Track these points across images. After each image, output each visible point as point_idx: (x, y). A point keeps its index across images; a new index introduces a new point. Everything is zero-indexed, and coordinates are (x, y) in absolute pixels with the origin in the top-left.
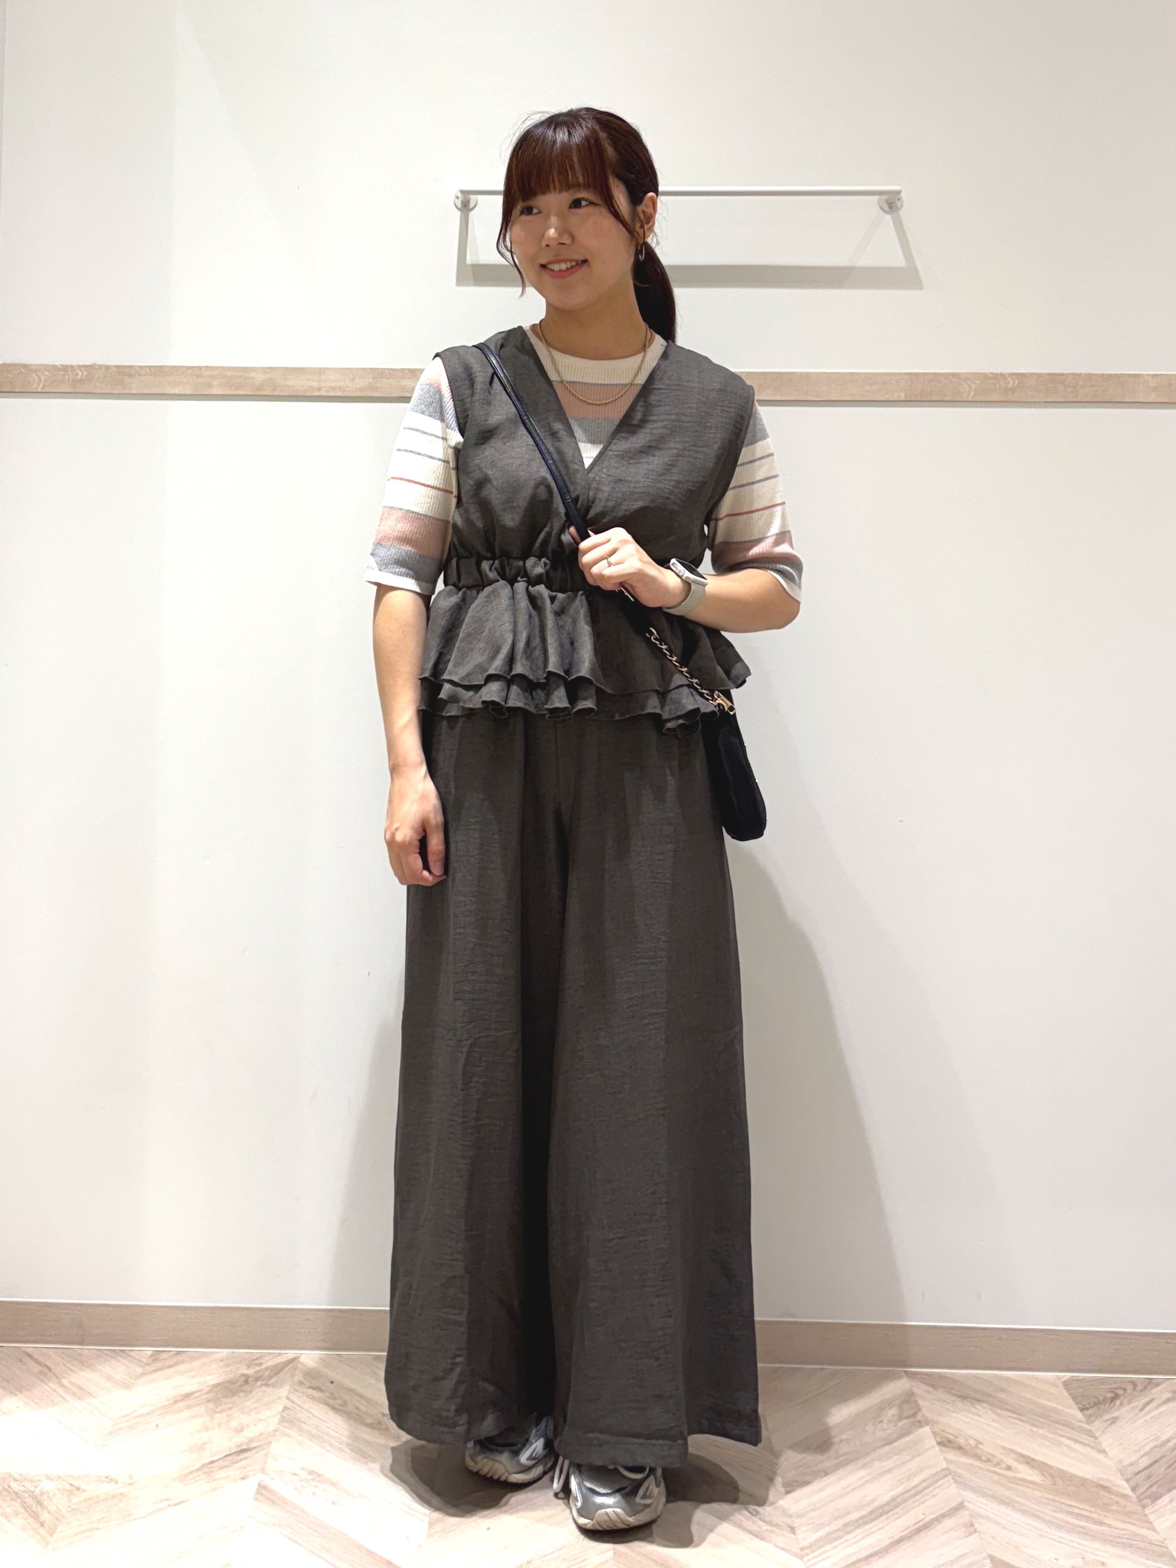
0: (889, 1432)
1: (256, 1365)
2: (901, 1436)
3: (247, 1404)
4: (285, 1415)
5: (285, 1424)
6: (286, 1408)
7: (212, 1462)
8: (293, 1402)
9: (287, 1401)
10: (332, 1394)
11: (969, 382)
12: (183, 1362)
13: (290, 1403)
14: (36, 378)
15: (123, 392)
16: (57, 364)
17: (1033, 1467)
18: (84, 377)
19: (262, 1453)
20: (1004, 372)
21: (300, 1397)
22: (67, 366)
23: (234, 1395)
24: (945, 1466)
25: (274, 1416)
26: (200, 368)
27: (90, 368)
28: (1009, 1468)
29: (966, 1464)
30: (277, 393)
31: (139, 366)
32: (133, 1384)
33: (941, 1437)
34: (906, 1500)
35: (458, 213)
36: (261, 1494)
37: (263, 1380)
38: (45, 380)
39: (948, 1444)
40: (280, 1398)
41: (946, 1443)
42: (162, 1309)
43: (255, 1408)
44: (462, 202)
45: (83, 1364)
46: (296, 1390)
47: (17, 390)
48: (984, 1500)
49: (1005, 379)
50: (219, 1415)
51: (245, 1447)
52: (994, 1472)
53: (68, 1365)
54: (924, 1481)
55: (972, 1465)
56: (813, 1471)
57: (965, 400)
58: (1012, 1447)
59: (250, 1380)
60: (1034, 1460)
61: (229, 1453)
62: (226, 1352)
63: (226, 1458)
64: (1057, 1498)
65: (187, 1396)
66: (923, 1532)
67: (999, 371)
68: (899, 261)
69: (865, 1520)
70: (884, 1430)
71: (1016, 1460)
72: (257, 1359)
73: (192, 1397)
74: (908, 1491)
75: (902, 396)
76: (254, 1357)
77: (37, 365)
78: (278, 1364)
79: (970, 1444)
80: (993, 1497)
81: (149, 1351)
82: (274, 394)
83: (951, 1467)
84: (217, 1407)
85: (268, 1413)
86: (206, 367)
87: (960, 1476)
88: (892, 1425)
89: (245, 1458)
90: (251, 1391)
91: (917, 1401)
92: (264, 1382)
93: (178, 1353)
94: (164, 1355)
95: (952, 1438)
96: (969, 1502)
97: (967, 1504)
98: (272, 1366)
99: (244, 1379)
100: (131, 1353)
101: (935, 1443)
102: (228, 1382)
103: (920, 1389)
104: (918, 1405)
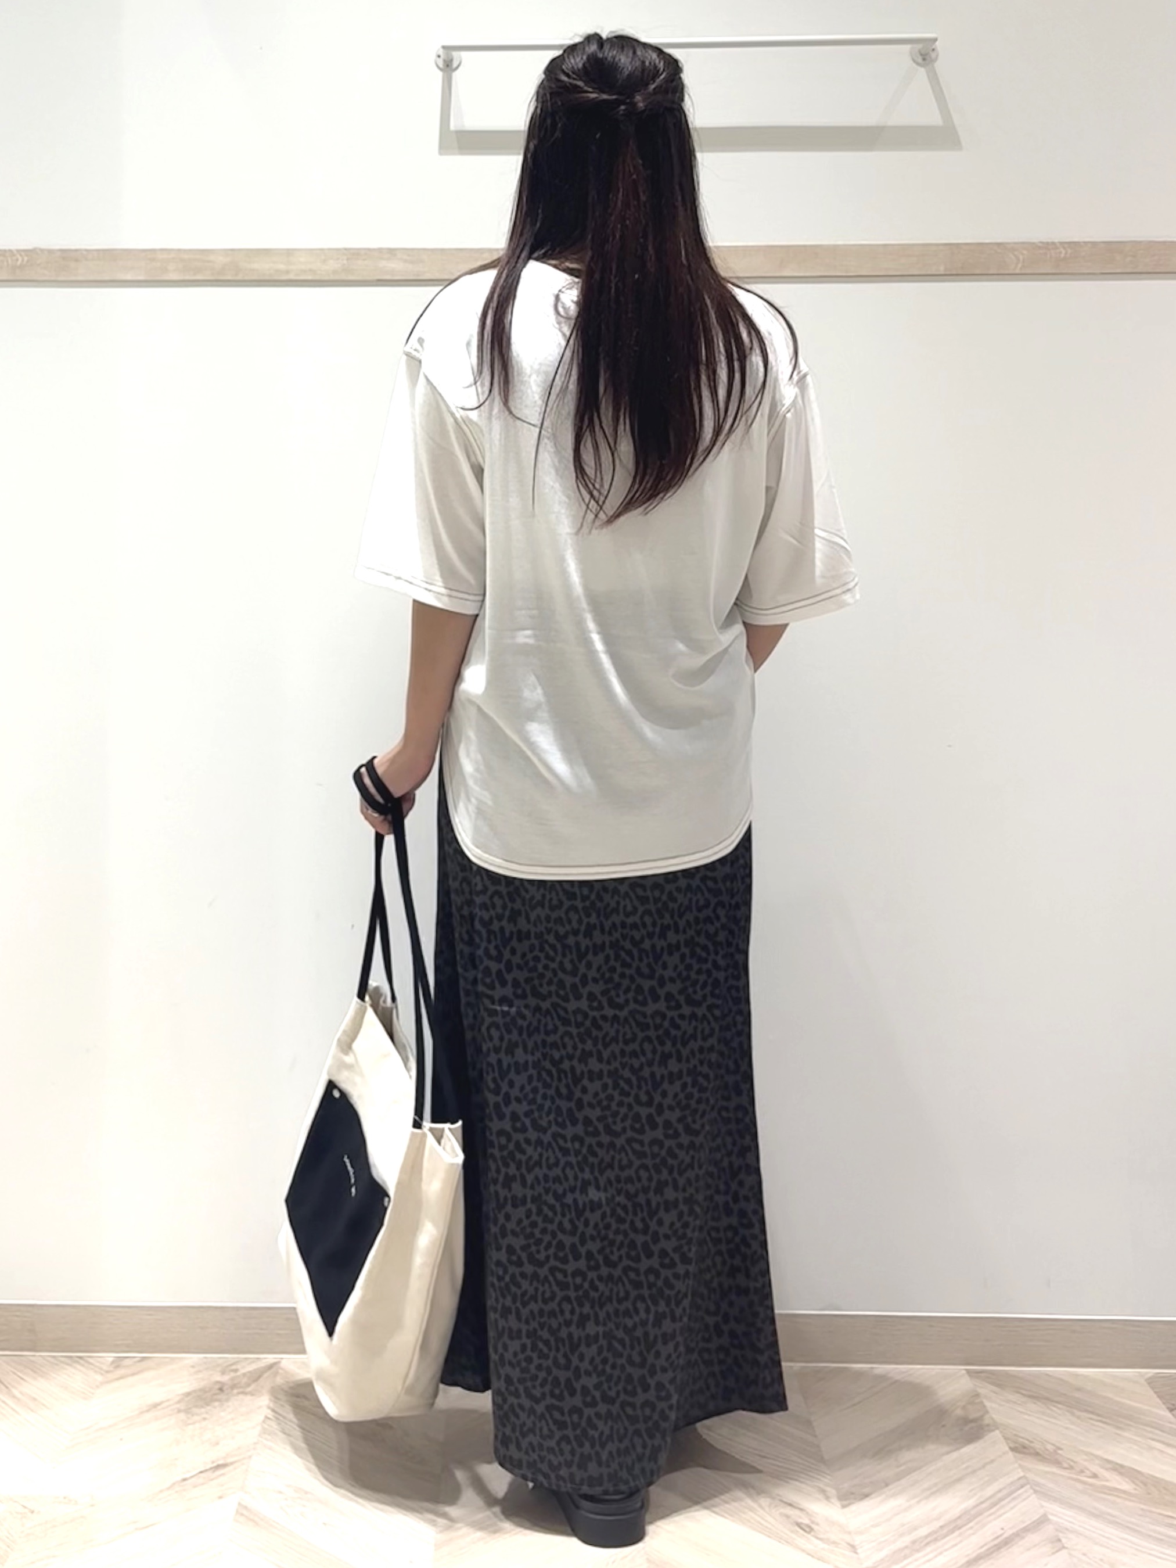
0: (954, 1437)
1: (232, 1371)
2: (970, 1442)
3: (222, 1414)
4: (266, 1426)
5: (269, 1437)
6: (267, 1418)
7: (185, 1480)
8: (275, 1412)
9: (269, 1411)
11: (1016, 253)
12: (148, 1369)
13: (273, 1414)
15: (67, 278)
17: (1121, 1474)
18: (25, 262)
19: (242, 1468)
20: (1056, 241)
21: (282, 1406)
23: (206, 1405)
24: (1022, 1474)
25: (253, 1428)
26: (153, 251)
27: (31, 253)
28: (1095, 1476)
29: (1047, 1472)
30: (240, 277)
31: (86, 250)
32: (93, 1394)
33: (1015, 1442)
34: (980, 1514)
35: (440, 74)
36: (242, 1515)
37: (241, 1387)
39: (1025, 1450)
40: (260, 1407)
41: (1021, 1449)
42: (127, 1310)
43: (232, 1419)
44: (444, 61)
46: (276, 1398)
48: (1068, 1513)
49: (1057, 248)
50: (191, 1427)
51: (221, 1462)
52: (1079, 1481)
53: (19, 1374)
54: (1000, 1491)
55: (1054, 1473)
56: (872, 1482)
57: (1011, 272)
58: (1099, 1453)
59: (225, 1388)
60: (1122, 1466)
61: (202, 1469)
62: (195, 1358)
63: (200, 1475)
64: (1154, 1509)
65: (155, 1406)
66: (1002, 1550)
67: (1049, 241)
68: (934, 118)
69: (935, 1536)
70: (947, 1435)
71: (1102, 1467)
72: (234, 1364)
73: (159, 1407)
74: (982, 1503)
75: (942, 270)
76: (229, 1363)
78: (256, 1369)
79: (1047, 1450)
80: (1081, 1509)
81: (109, 1357)
82: (236, 279)
83: (1027, 1475)
84: (188, 1418)
85: (246, 1424)
86: (161, 249)
87: (1038, 1484)
88: (958, 1429)
89: (223, 1474)
90: (227, 1400)
91: (982, 1402)
92: (241, 1390)
93: (144, 1359)
94: (127, 1362)
95: (1027, 1442)
96: (1052, 1514)
97: (1051, 1517)
98: (250, 1372)
99: (218, 1386)
100: (91, 1360)
101: (1007, 1449)
102: (200, 1390)
103: (985, 1390)
104: (984, 1406)
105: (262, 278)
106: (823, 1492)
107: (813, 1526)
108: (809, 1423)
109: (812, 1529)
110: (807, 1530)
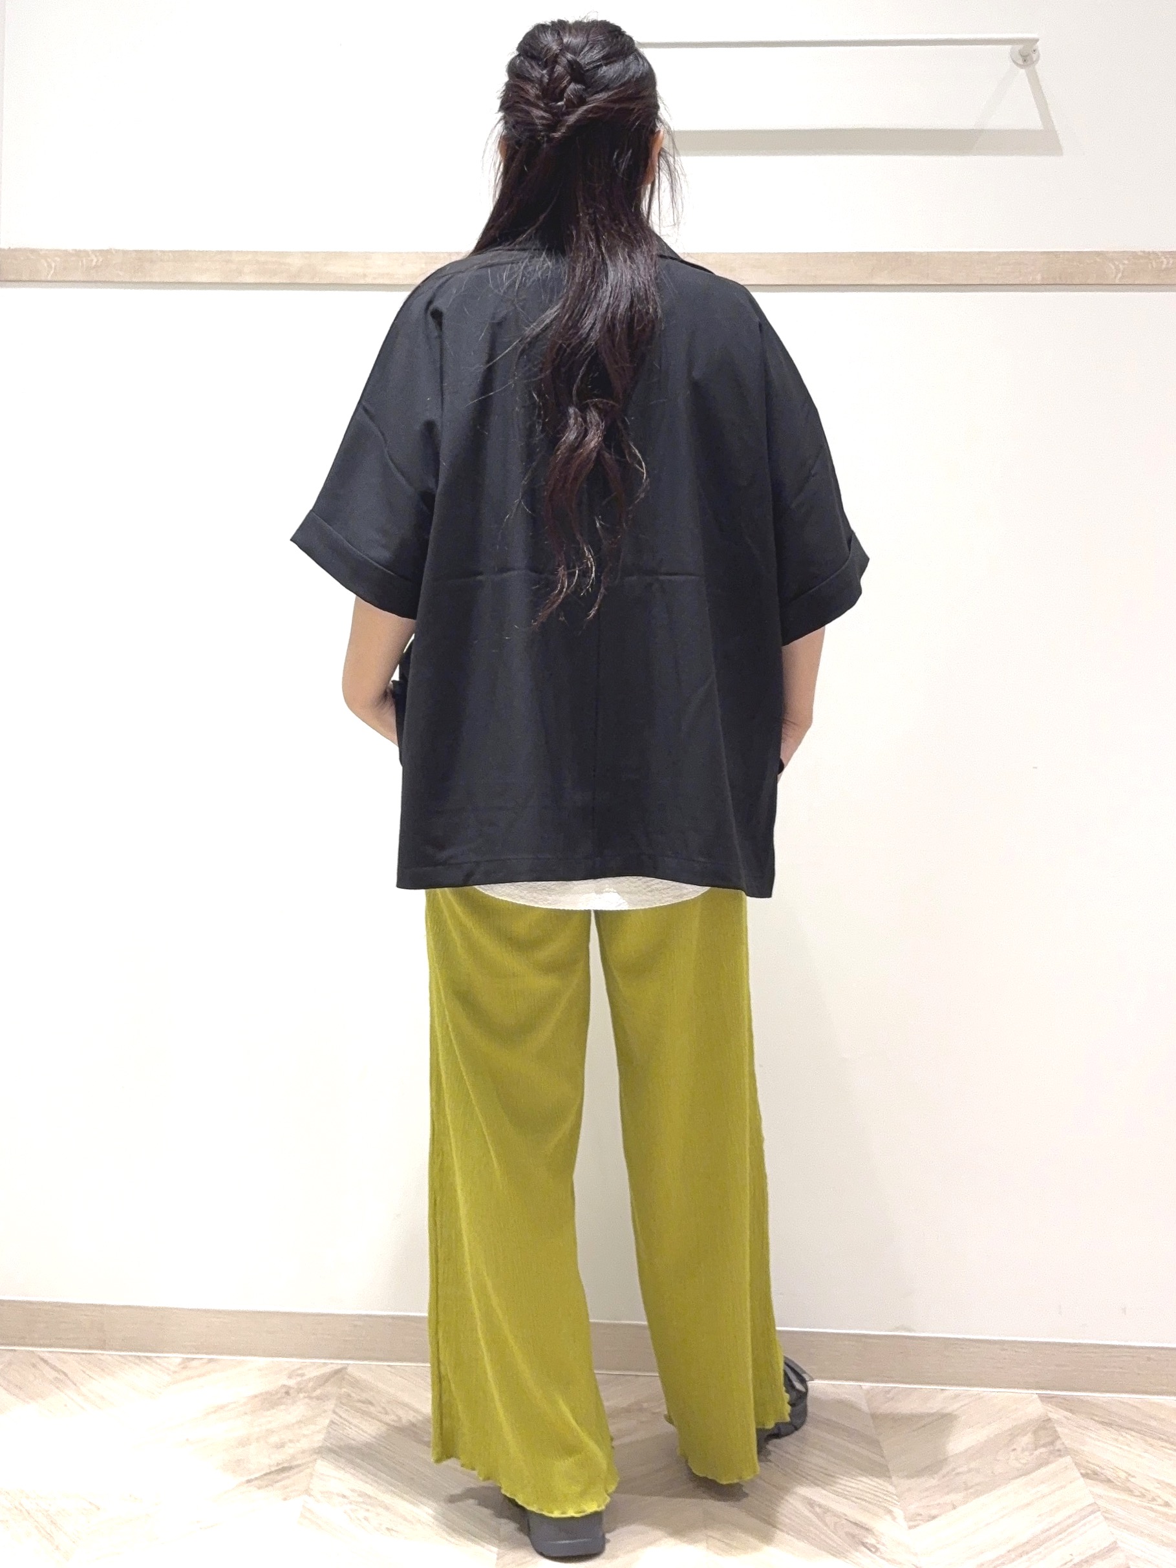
0: (1024, 1461)
1: (298, 1375)
2: (1040, 1466)
3: (288, 1417)
4: (330, 1430)
6: (332, 1422)
8: (341, 1417)
9: (334, 1416)
10: (384, 1408)
11: (1116, 262)
12: (215, 1371)
13: (338, 1418)
14: (46, 265)
15: (143, 280)
16: (70, 246)
18: (99, 264)
19: (308, 1471)
21: (347, 1410)
22: (80, 251)
23: (273, 1408)
24: (1092, 1501)
25: (318, 1432)
26: (230, 253)
27: (106, 254)
28: (1167, 1504)
29: (1118, 1499)
30: (316, 280)
31: (161, 251)
32: (160, 1393)
33: (1086, 1469)
34: (1049, 1538)
36: (305, 1518)
37: (305, 1392)
38: (55, 266)
40: (325, 1411)
41: (1092, 1475)
43: (298, 1422)
45: (103, 1370)
46: (341, 1402)
47: (24, 278)
48: (1141, 1541)
49: (1159, 258)
50: (257, 1430)
51: (286, 1465)
52: (1152, 1509)
53: (88, 1372)
54: (1070, 1517)
55: (1124, 1500)
56: (938, 1504)
57: (1110, 282)
59: (291, 1391)
61: (268, 1472)
62: (264, 1360)
63: (266, 1477)
65: (222, 1407)
67: (1152, 250)
68: (1035, 123)
70: (1016, 1459)
72: (300, 1368)
73: (226, 1408)
74: (1051, 1528)
75: (1038, 279)
76: (296, 1367)
77: (47, 250)
78: (323, 1375)
79: (1119, 1477)
80: (1151, 1536)
81: (176, 1358)
82: (314, 282)
83: (1101, 1503)
85: (312, 1427)
86: (237, 252)
87: (1107, 1511)
88: (1027, 1453)
89: (288, 1477)
90: (294, 1402)
91: (1055, 1427)
92: (306, 1395)
93: (210, 1360)
94: (194, 1363)
95: (1098, 1468)
96: (1122, 1542)
97: (1120, 1544)
98: (317, 1377)
99: (284, 1390)
100: (158, 1360)
101: (1079, 1475)
102: (267, 1393)
103: (1056, 1414)
104: (1056, 1431)
105: (338, 281)
106: (890, 1512)
107: (878, 1546)
108: (874, 1443)
109: (877, 1549)
110: (873, 1550)
